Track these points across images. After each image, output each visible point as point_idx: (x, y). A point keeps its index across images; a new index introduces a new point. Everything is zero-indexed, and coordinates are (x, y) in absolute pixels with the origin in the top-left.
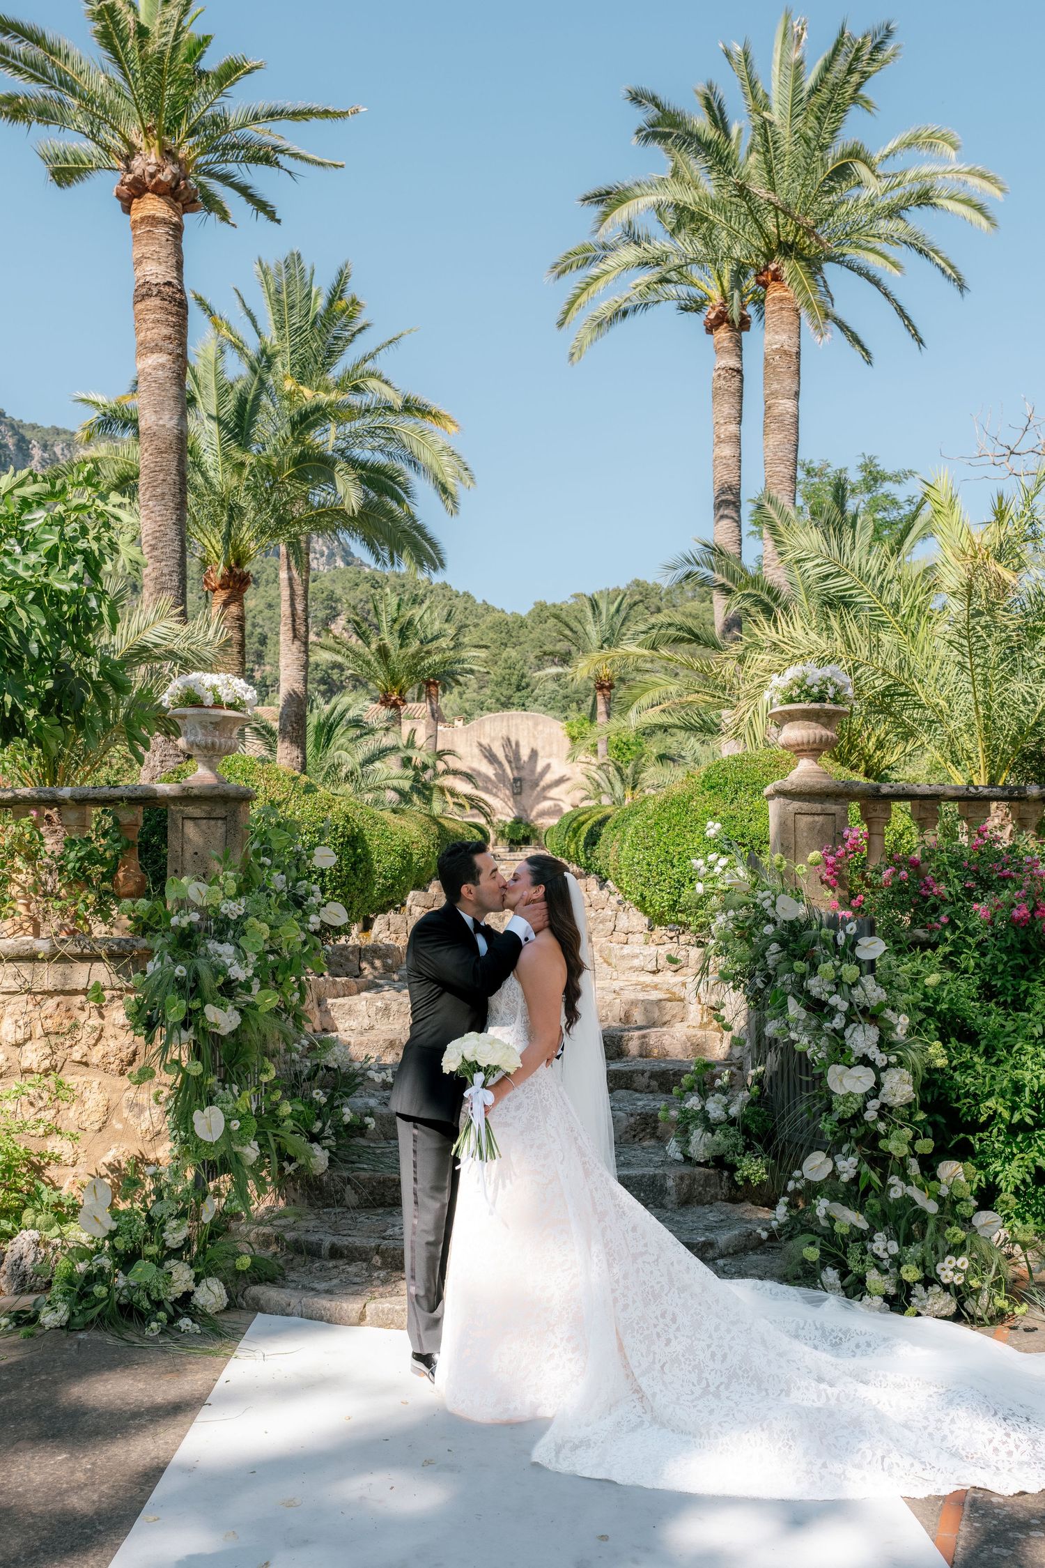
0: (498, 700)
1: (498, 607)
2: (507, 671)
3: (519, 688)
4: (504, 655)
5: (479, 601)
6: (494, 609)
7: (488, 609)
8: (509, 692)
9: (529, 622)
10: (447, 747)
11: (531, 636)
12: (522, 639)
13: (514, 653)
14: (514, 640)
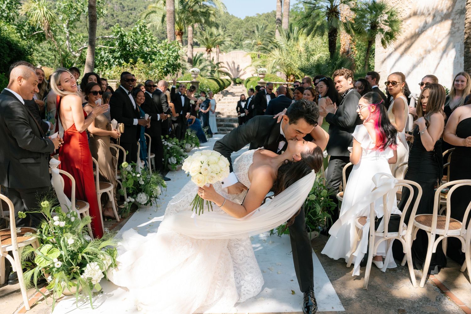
0: (235, 44)
1: (236, 16)
2: (238, 36)
3: (241, 40)
4: (237, 31)
5: (231, 14)
6: (235, 17)
7: (233, 16)
8: (238, 42)
9: (244, 22)
10: (222, 61)
11: (245, 26)
12: (242, 27)
13: (239, 31)
14: (240, 27)
